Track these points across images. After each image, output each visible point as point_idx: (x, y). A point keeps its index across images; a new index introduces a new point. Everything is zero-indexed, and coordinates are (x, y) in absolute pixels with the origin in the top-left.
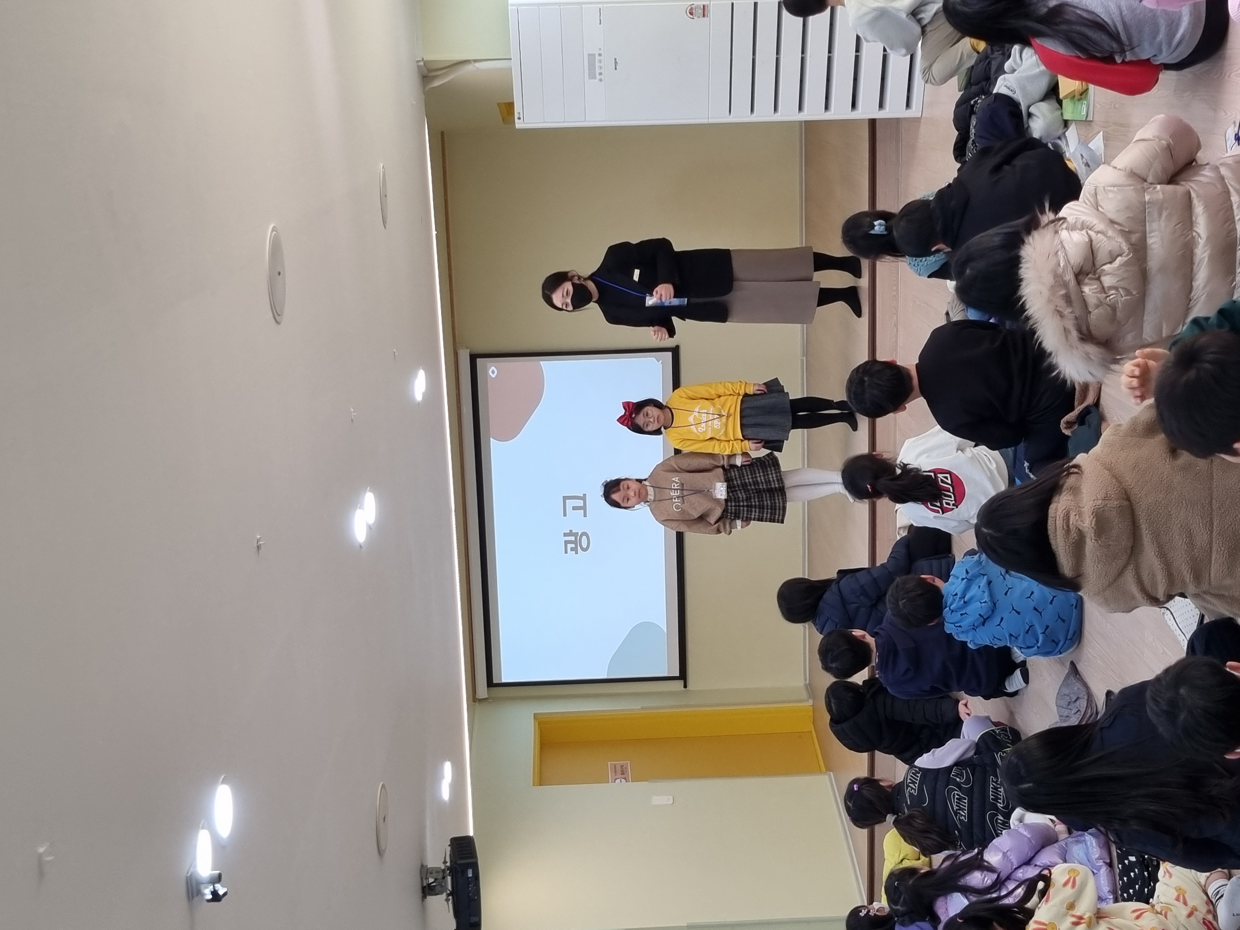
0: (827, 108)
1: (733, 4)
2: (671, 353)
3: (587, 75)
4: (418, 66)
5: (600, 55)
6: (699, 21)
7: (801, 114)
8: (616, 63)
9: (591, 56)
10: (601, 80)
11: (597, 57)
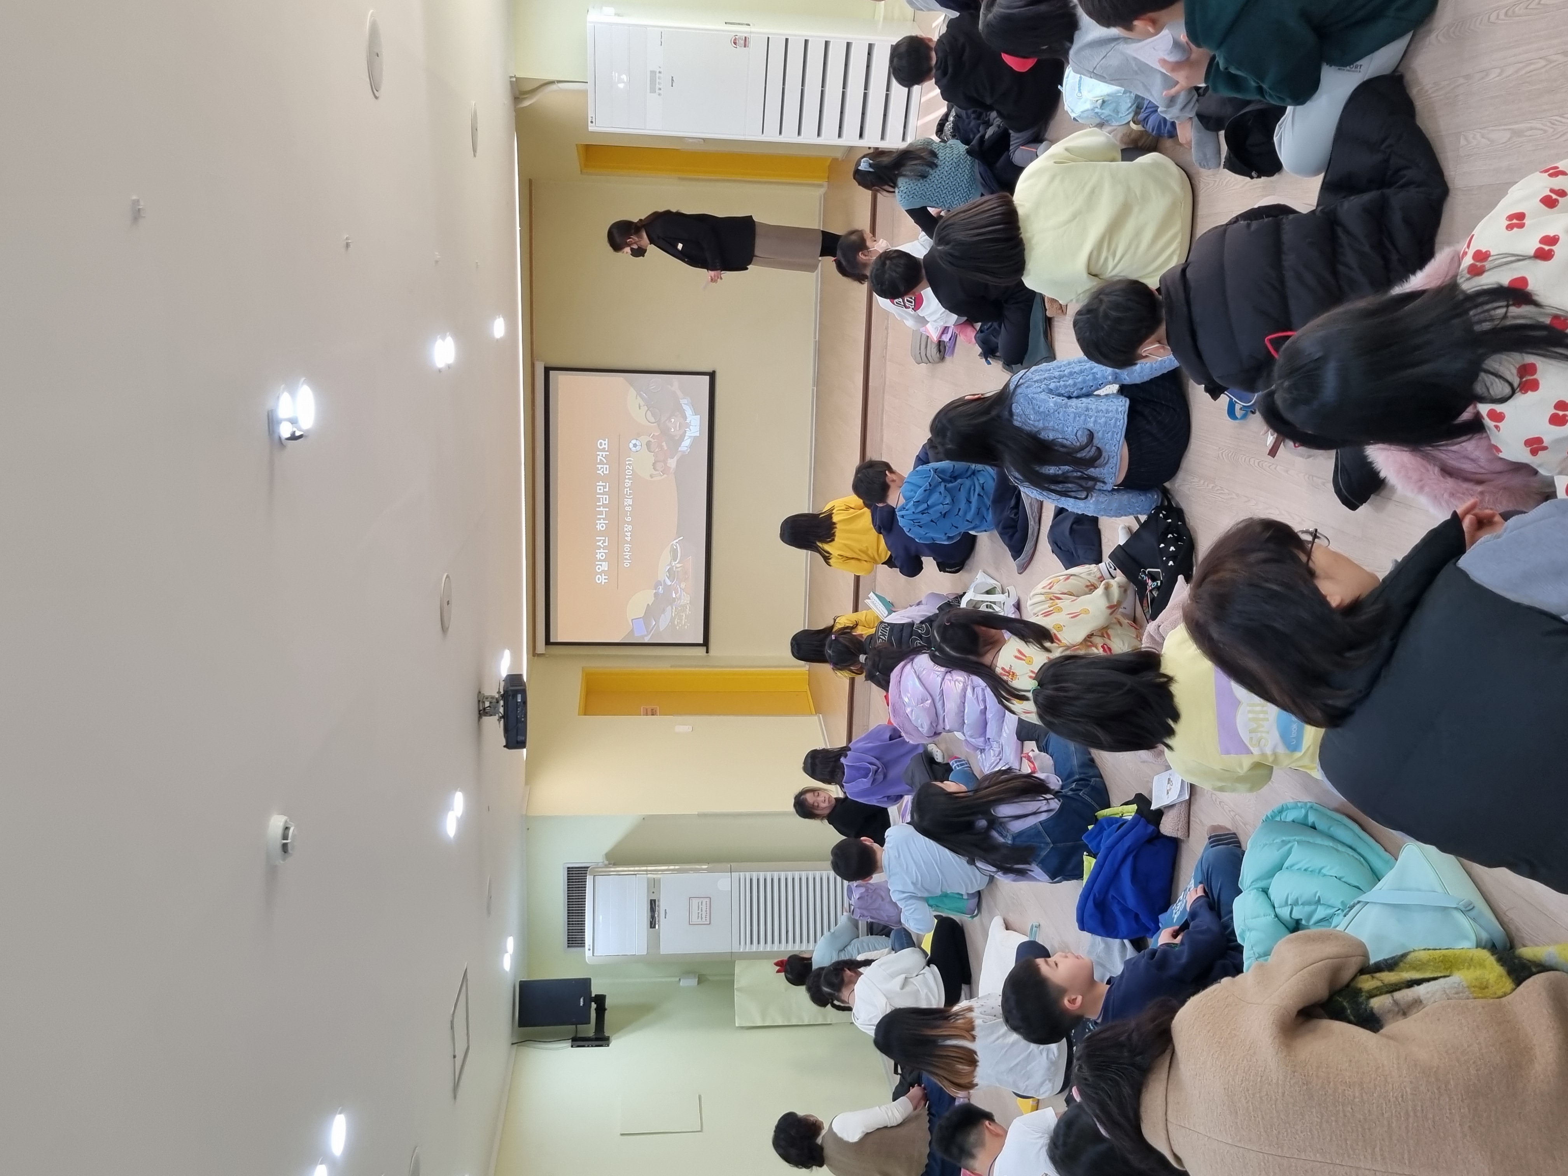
0: (840, 136)
1: (768, 38)
2: (708, 377)
3: (648, 90)
4: (511, 82)
5: (660, 72)
6: (741, 49)
7: (819, 138)
8: (673, 80)
9: (653, 73)
10: (659, 94)
11: (658, 75)
